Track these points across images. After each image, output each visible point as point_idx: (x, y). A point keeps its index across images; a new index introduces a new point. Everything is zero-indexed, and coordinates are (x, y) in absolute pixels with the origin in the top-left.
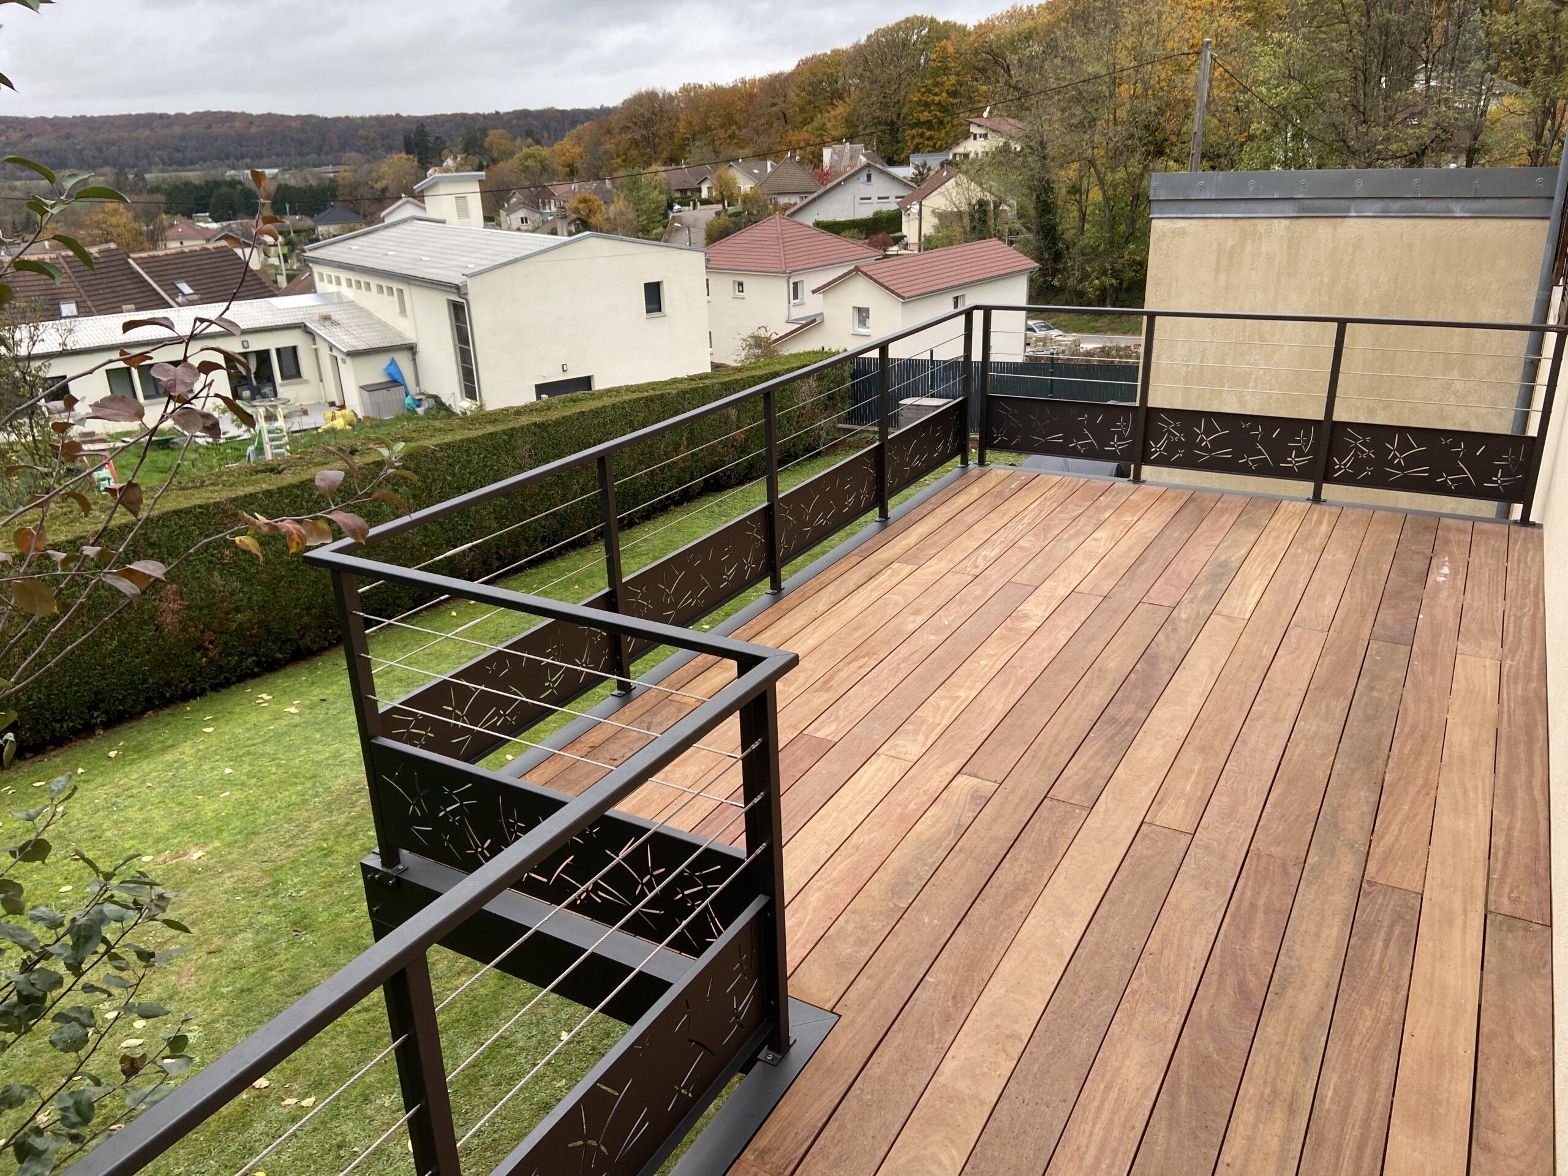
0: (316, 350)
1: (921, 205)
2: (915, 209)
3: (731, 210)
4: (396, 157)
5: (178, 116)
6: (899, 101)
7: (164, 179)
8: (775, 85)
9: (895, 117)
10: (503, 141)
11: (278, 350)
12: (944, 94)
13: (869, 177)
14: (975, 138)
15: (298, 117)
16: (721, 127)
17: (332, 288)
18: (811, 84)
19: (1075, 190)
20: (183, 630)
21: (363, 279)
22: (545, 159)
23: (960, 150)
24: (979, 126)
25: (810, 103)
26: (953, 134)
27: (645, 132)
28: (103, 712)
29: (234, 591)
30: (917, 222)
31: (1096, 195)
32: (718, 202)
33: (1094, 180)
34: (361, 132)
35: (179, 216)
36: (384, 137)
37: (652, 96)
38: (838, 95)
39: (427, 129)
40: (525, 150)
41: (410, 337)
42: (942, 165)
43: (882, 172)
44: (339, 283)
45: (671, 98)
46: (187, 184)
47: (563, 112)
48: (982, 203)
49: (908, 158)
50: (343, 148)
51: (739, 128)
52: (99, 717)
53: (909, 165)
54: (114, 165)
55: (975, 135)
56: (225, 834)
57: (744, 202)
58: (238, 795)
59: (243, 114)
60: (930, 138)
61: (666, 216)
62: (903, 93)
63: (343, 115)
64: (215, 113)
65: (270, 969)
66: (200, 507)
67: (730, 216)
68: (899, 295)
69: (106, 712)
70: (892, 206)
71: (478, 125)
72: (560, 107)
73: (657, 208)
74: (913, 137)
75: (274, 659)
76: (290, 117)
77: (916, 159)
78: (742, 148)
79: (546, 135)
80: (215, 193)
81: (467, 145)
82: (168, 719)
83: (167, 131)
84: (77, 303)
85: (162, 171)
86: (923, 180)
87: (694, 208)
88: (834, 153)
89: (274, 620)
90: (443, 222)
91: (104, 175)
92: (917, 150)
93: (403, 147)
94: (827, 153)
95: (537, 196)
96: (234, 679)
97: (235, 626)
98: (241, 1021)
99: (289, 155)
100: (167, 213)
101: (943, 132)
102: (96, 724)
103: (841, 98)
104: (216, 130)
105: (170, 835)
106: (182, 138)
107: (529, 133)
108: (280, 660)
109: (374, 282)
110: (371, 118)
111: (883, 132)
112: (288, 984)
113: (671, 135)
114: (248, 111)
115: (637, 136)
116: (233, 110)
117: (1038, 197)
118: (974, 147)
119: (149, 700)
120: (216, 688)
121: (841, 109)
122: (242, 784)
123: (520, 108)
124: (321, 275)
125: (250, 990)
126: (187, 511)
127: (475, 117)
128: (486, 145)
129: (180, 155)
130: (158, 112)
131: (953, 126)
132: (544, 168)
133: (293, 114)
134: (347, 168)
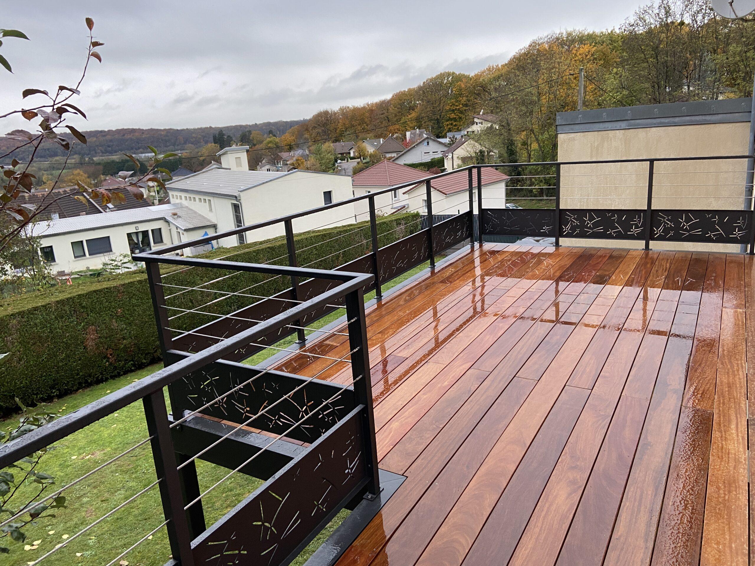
0: (170, 230)
1: (453, 154)
2: (450, 156)
3: (364, 161)
4: (210, 145)
5: (109, 131)
6: (440, 110)
7: (103, 160)
8: (383, 106)
9: (438, 117)
10: (258, 136)
11: (152, 230)
12: (461, 106)
13: (428, 143)
14: (477, 124)
15: (165, 130)
16: (359, 125)
17: (178, 201)
18: (400, 104)
19: (525, 144)
20: (97, 349)
21: (192, 196)
22: (278, 143)
23: (470, 130)
24: (478, 118)
25: (399, 112)
26: (466, 123)
27: (323, 129)
28: (57, 390)
29: (122, 329)
30: (451, 161)
31: (535, 146)
32: (358, 158)
33: (533, 139)
34: (194, 135)
35: (109, 176)
36: (204, 137)
37: (326, 113)
38: (412, 108)
39: (224, 132)
40: (268, 139)
41: (214, 221)
42: (462, 136)
43: (434, 140)
44: (181, 199)
45: (335, 114)
46: (113, 162)
47: (286, 122)
48: (481, 152)
49: (446, 134)
50: (185, 143)
51: (367, 125)
52: (56, 392)
53: (446, 137)
54: (79, 154)
55: (477, 123)
56: (113, 444)
57: (370, 157)
58: (121, 426)
59: (139, 129)
60: (455, 125)
61: (334, 165)
62: (442, 106)
63: (185, 128)
64: (126, 129)
65: (132, 508)
66: (107, 288)
67: (364, 164)
68: (444, 193)
69: (59, 390)
70: (439, 156)
71: (247, 129)
72: (285, 120)
73: (330, 161)
74: (448, 125)
75: (142, 363)
76: (161, 130)
77: (449, 135)
78: (368, 134)
79: (278, 133)
80: (126, 165)
81: (242, 138)
82: (89, 393)
83: (104, 138)
84: (59, 214)
85: (102, 156)
86: (453, 143)
87: (347, 161)
88: (411, 134)
89: (142, 343)
90: (230, 169)
91: (74, 159)
92: (450, 130)
93: (212, 140)
94: (408, 134)
95: (275, 159)
96: (122, 373)
97: (122, 346)
98: (116, 534)
99: (160, 147)
100: (103, 175)
101: (462, 122)
102: (54, 396)
103: (413, 110)
104: (127, 137)
105: (86, 446)
106: (111, 141)
107: (271, 132)
108: (145, 363)
109: (197, 197)
110: (199, 129)
111: (434, 123)
112: (140, 514)
113: (336, 129)
114: (141, 128)
115: (320, 131)
116: (134, 128)
117: (508, 147)
118: (476, 128)
119: (80, 384)
120: (113, 377)
121: (414, 115)
122: (123, 421)
123: (266, 121)
124: (173, 195)
125: (121, 519)
126: (100, 291)
127: (246, 126)
128: (251, 138)
129: (110, 149)
130: (100, 130)
131: (466, 119)
132: (278, 147)
133: (162, 128)
134: (187, 151)
